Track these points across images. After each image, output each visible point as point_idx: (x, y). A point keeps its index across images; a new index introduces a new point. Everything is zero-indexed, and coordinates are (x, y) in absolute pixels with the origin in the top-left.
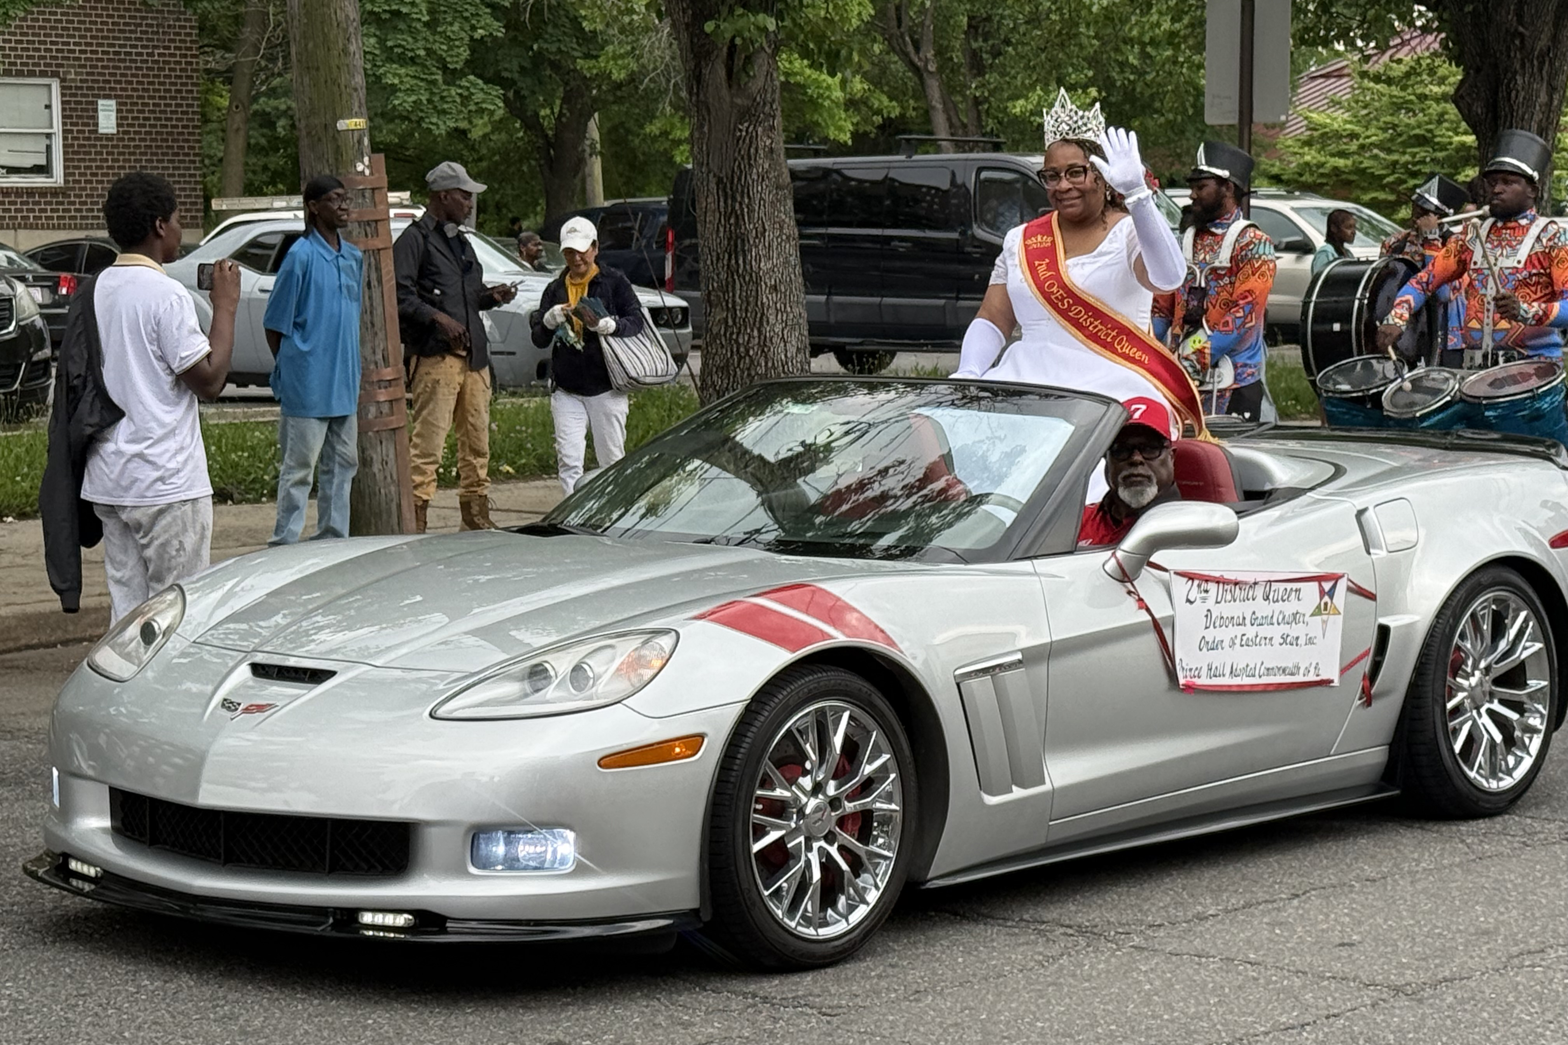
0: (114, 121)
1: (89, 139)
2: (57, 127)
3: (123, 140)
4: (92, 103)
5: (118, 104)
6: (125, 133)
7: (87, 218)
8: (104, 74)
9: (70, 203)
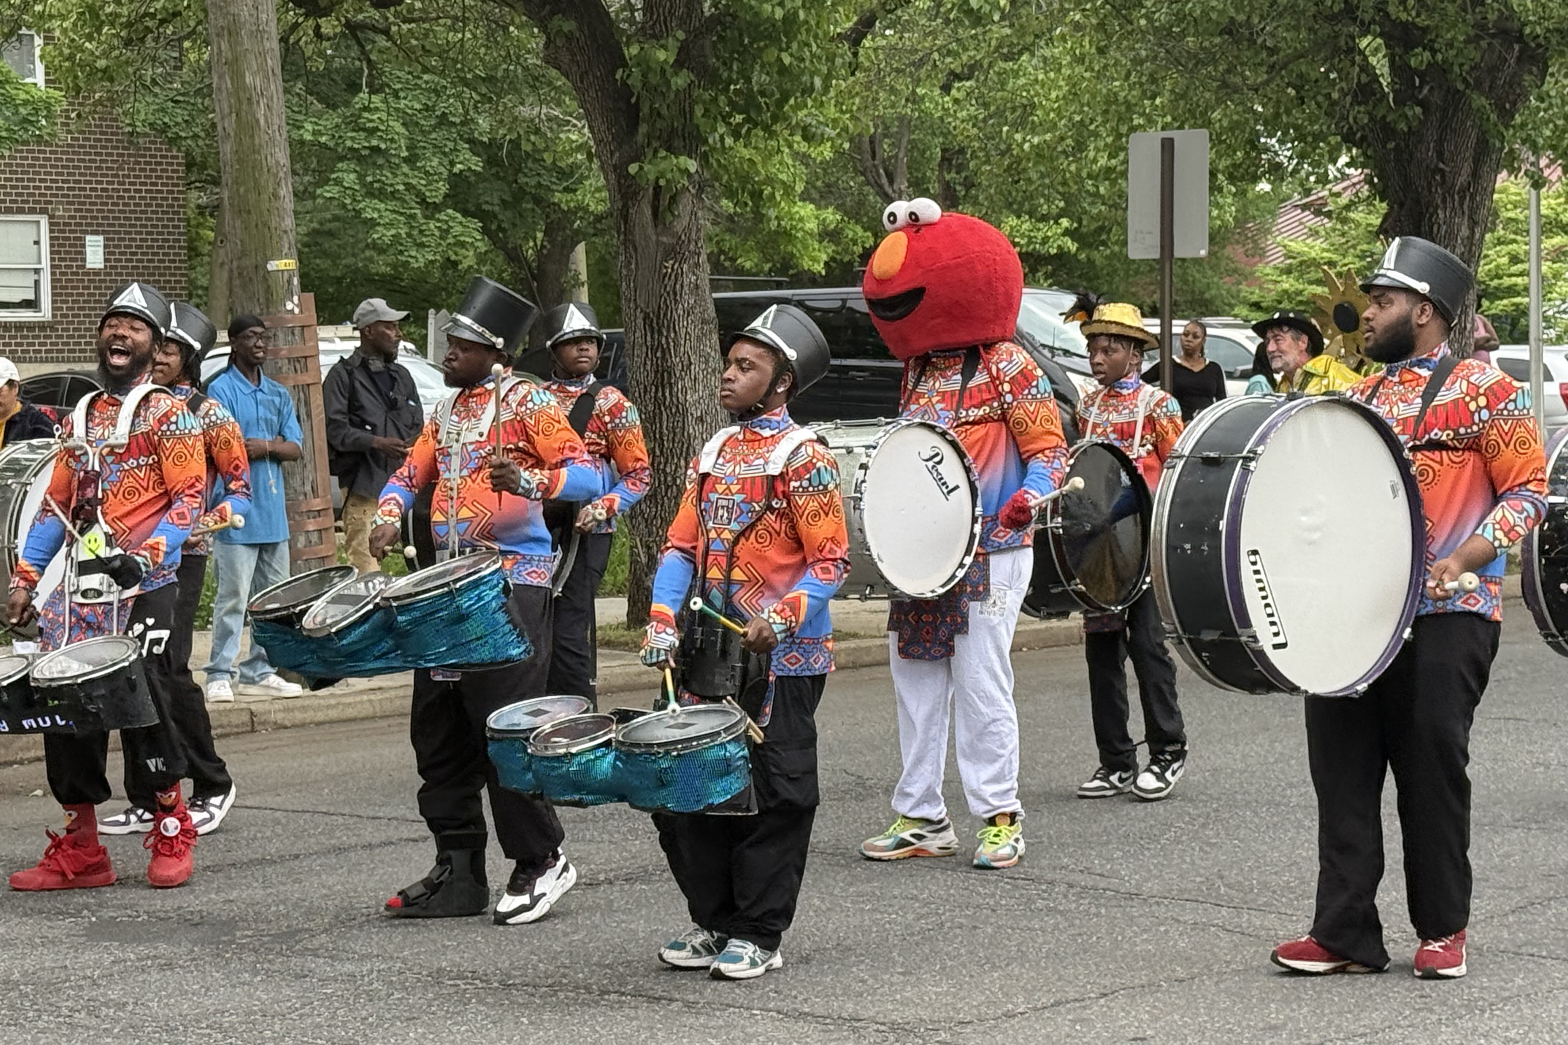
0: (101, 257)
1: (77, 274)
2: (46, 264)
3: (110, 274)
4: (80, 239)
5: (106, 239)
6: (111, 267)
7: (74, 351)
8: (92, 211)
9: (57, 337)
